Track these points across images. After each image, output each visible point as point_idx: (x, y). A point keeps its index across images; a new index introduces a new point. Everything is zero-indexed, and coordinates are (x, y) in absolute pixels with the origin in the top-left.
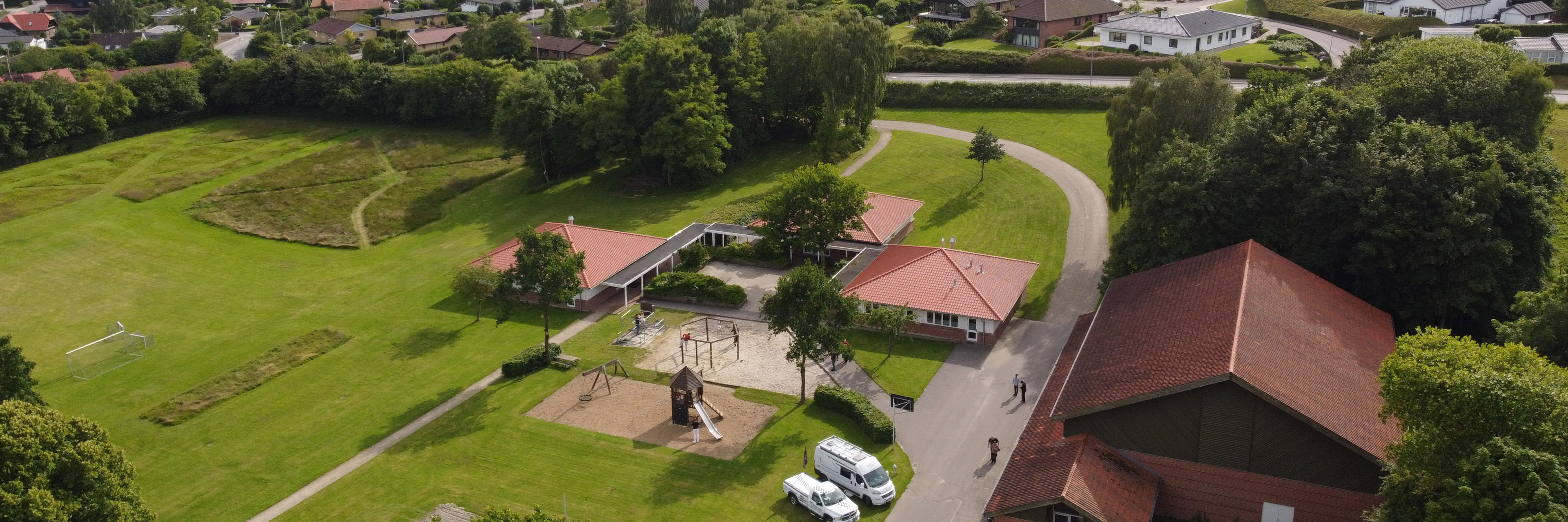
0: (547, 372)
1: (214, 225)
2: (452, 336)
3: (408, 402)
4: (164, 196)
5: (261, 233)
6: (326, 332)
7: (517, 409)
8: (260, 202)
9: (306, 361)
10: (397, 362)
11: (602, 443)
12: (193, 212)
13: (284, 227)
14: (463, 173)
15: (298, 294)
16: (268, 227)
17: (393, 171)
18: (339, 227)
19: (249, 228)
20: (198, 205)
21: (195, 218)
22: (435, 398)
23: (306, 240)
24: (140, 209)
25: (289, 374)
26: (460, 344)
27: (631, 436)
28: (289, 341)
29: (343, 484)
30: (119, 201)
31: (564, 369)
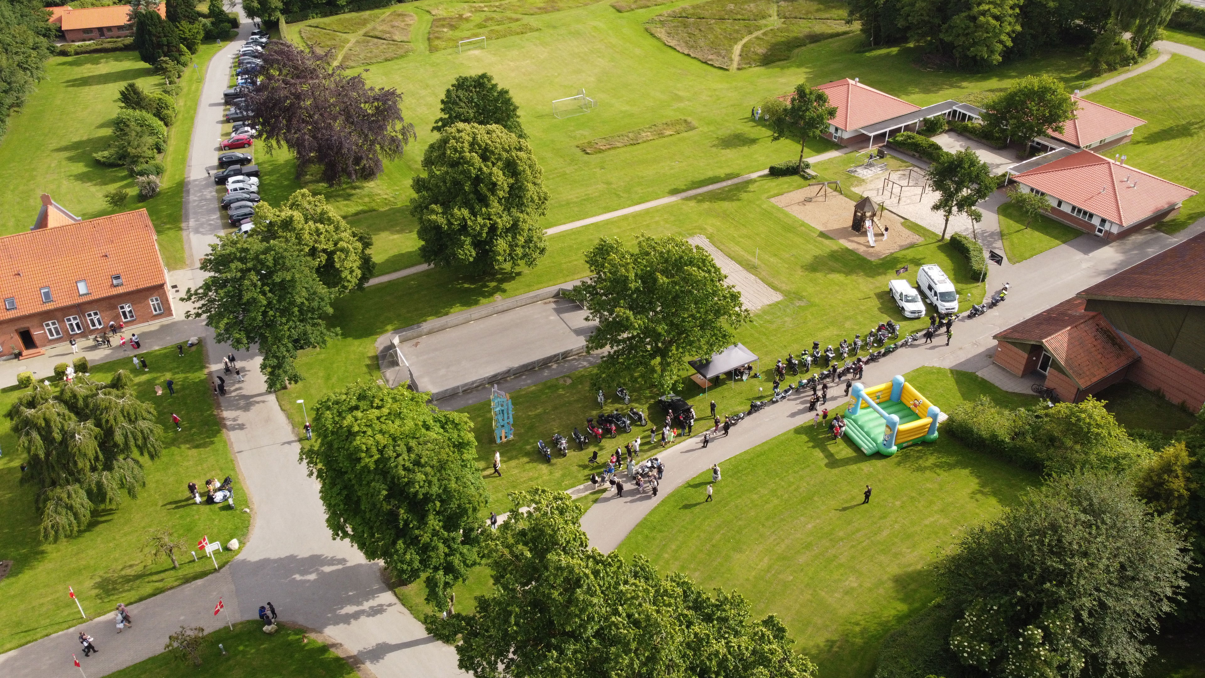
0: (796, 178)
1: (655, 37)
2: (753, 141)
3: (710, 174)
4: (636, 11)
5: (678, 48)
6: (685, 121)
7: (766, 195)
8: (685, 26)
9: (667, 136)
10: (714, 149)
11: (803, 228)
12: (647, 26)
13: (692, 47)
14: (819, 28)
15: (681, 93)
16: (683, 44)
17: (776, 18)
18: (723, 53)
19: (672, 44)
20: (652, 21)
21: (647, 30)
22: (723, 176)
23: (701, 57)
24: (620, 18)
25: (656, 142)
26: (755, 147)
27: (821, 228)
28: (664, 122)
29: (656, 210)
30: (612, 9)
31: (806, 179)
